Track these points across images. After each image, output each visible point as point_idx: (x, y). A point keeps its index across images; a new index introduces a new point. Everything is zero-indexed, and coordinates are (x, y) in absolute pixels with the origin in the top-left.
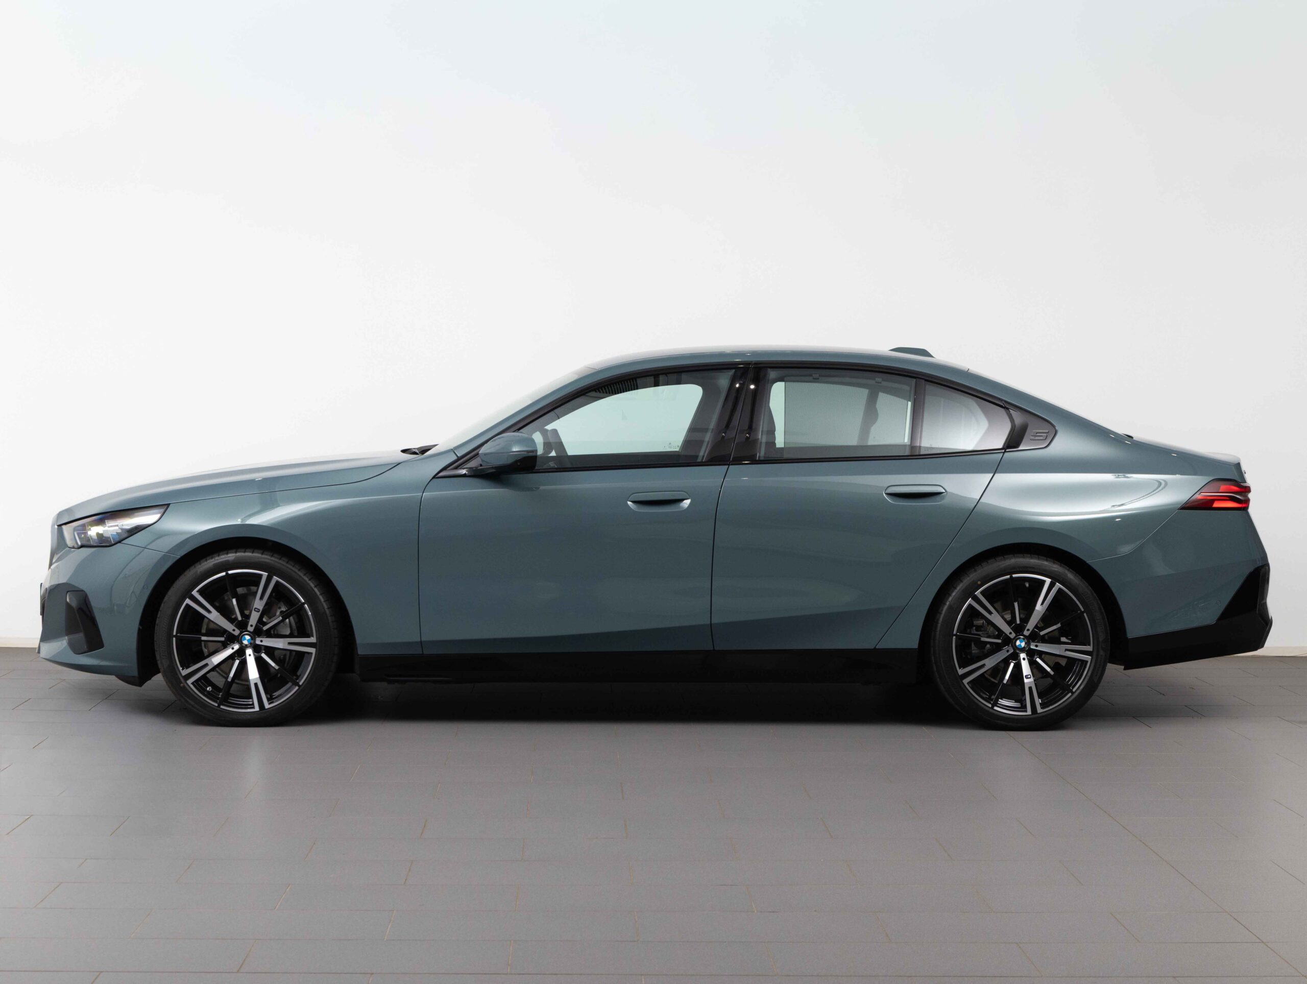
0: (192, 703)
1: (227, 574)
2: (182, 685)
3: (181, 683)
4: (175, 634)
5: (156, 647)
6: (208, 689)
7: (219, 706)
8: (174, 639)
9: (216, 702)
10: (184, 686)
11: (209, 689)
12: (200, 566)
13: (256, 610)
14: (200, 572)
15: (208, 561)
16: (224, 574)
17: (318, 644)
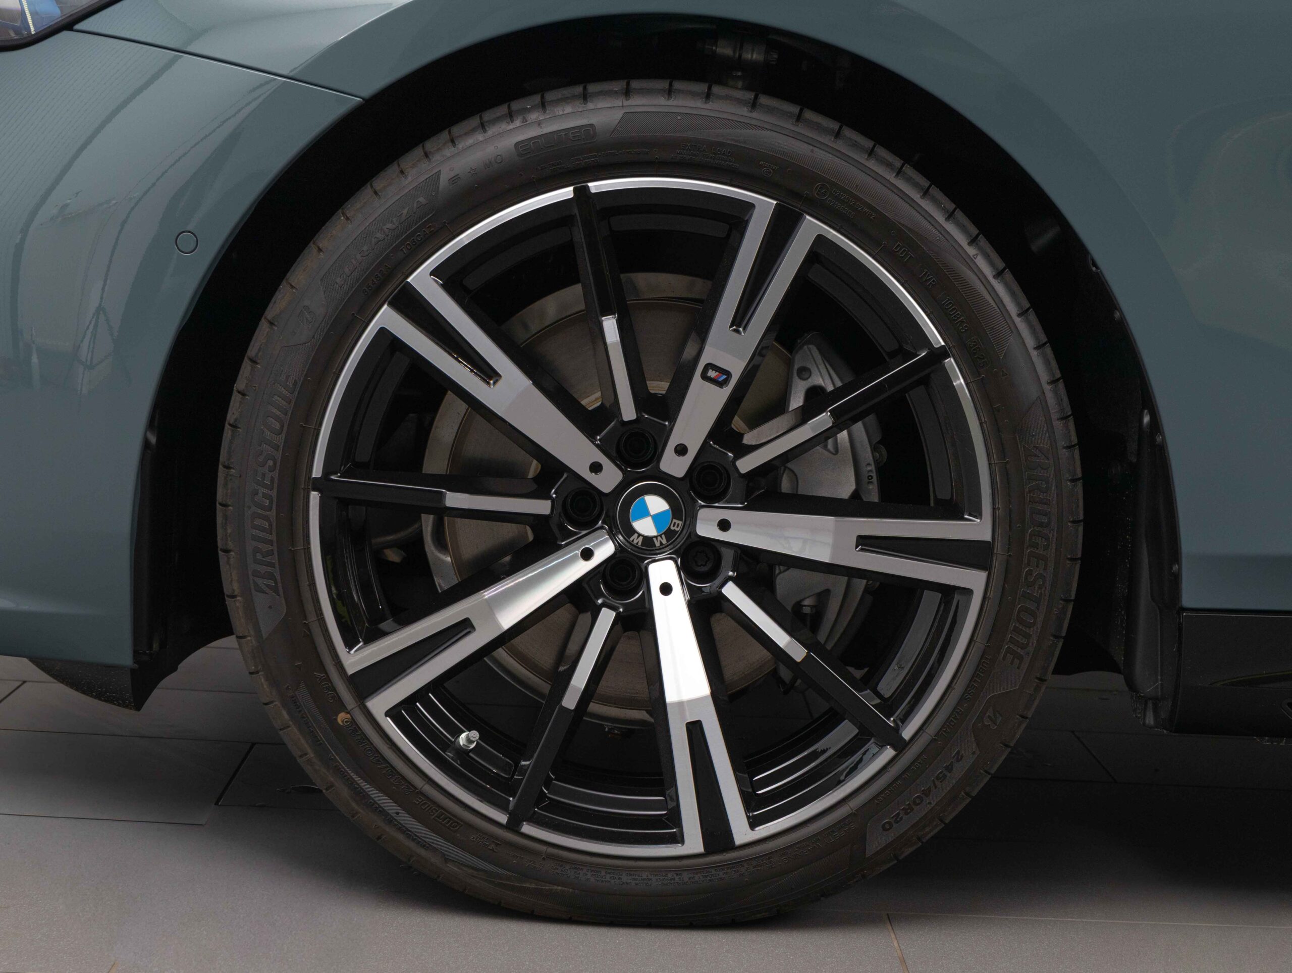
0: (390, 806)
1: (582, 193)
2: (342, 717)
3: (342, 707)
4: (317, 471)
5: (224, 533)
6: (462, 739)
7: (513, 826)
8: (315, 497)
9: (501, 806)
10: (353, 722)
11: (470, 741)
12: (449, 151)
13: (712, 374)
14: (454, 180)
15: (492, 131)
16: (567, 193)
17: (998, 549)
